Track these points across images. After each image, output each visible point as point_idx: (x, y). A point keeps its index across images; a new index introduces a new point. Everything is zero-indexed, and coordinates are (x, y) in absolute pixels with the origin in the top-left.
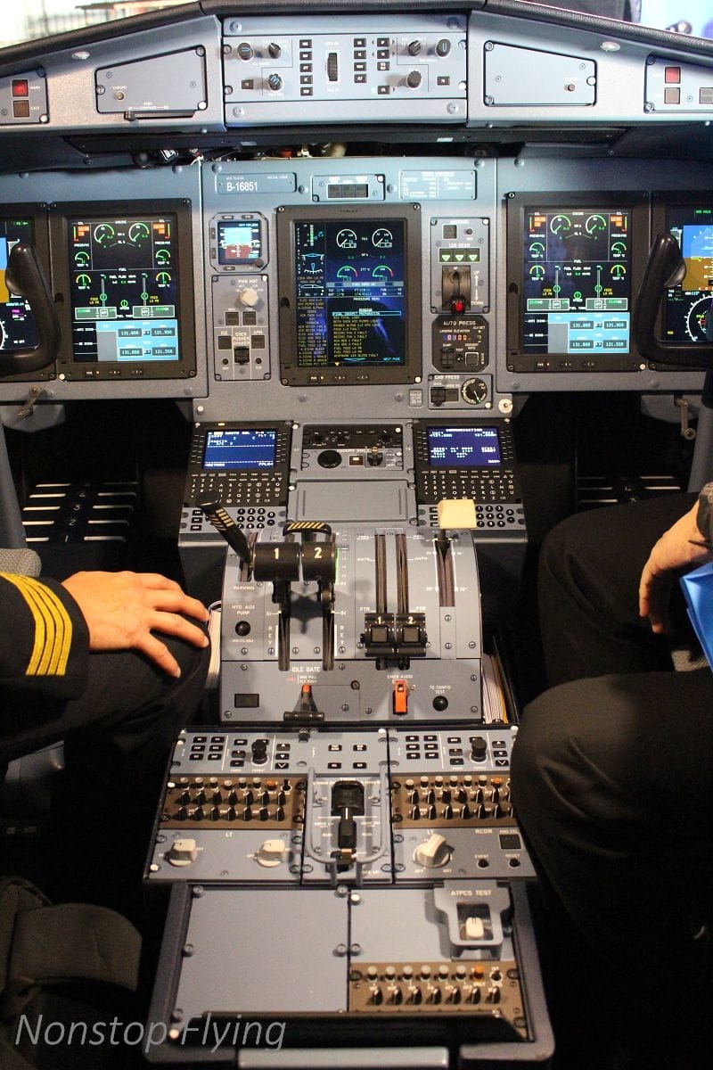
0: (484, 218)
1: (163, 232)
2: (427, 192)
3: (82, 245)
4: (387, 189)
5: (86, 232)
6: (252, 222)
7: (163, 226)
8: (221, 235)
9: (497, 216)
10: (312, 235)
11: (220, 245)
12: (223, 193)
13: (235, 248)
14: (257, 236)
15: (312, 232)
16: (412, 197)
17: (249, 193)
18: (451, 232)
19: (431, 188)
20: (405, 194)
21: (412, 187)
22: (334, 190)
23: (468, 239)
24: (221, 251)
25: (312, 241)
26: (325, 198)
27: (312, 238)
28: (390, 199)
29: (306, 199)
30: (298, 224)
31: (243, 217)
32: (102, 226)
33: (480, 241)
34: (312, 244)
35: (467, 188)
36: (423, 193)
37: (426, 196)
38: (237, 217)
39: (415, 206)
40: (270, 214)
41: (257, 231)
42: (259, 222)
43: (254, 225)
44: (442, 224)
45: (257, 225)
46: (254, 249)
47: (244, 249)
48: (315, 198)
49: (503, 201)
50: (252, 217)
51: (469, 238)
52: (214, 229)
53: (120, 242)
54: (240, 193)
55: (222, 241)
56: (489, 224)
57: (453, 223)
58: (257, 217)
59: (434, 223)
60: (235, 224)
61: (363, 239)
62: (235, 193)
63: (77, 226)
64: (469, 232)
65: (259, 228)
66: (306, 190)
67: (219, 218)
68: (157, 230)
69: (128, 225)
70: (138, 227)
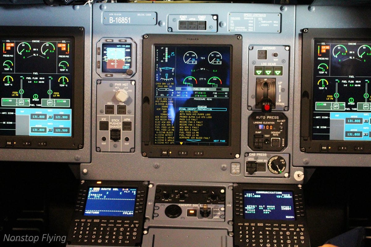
0: (286, 46)
1: (64, 49)
2: (247, 28)
3: (8, 56)
4: (219, 24)
5: (11, 47)
6: (126, 45)
7: (64, 45)
8: (105, 52)
9: (296, 45)
10: (167, 54)
11: (103, 59)
12: (107, 25)
13: (113, 61)
14: (129, 54)
15: (167, 53)
16: (236, 30)
17: (124, 25)
18: (263, 55)
19: (249, 25)
20: (232, 28)
21: (237, 24)
22: (182, 24)
23: (275, 60)
24: (104, 63)
25: (166, 58)
26: (176, 30)
27: (167, 56)
28: (221, 31)
29: (163, 30)
30: (157, 46)
31: (120, 41)
32: (23, 44)
33: (283, 61)
34: (166, 61)
35: (274, 25)
36: (244, 28)
37: (246, 30)
38: (116, 41)
39: (238, 36)
40: (138, 40)
41: (129, 50)
42: (130, 45)
43: (127, 46)
44: (256, 49)
45: (129, 46)
46: (127, 63)
47: (120, 62)
48: (170, 30)
49: (299, 34)
50: (126, 41)
51: (276, 59)
52: (99, 48)
53: (34, 55)
54: (119, 25)
55: (105, 57)
56: (289, 50)
57: (264, 48)
58: (129, 41)
59: (251, 48)
60: (114, 45)
61: (202, 58)
62: (114, 25)
63: (6, 43)
64: (275, 55)
65: (131, 48)
66: (164, 24)
67: (103, 41)
68: (61, 48)
69: (41, 44)
70: (47, 45)
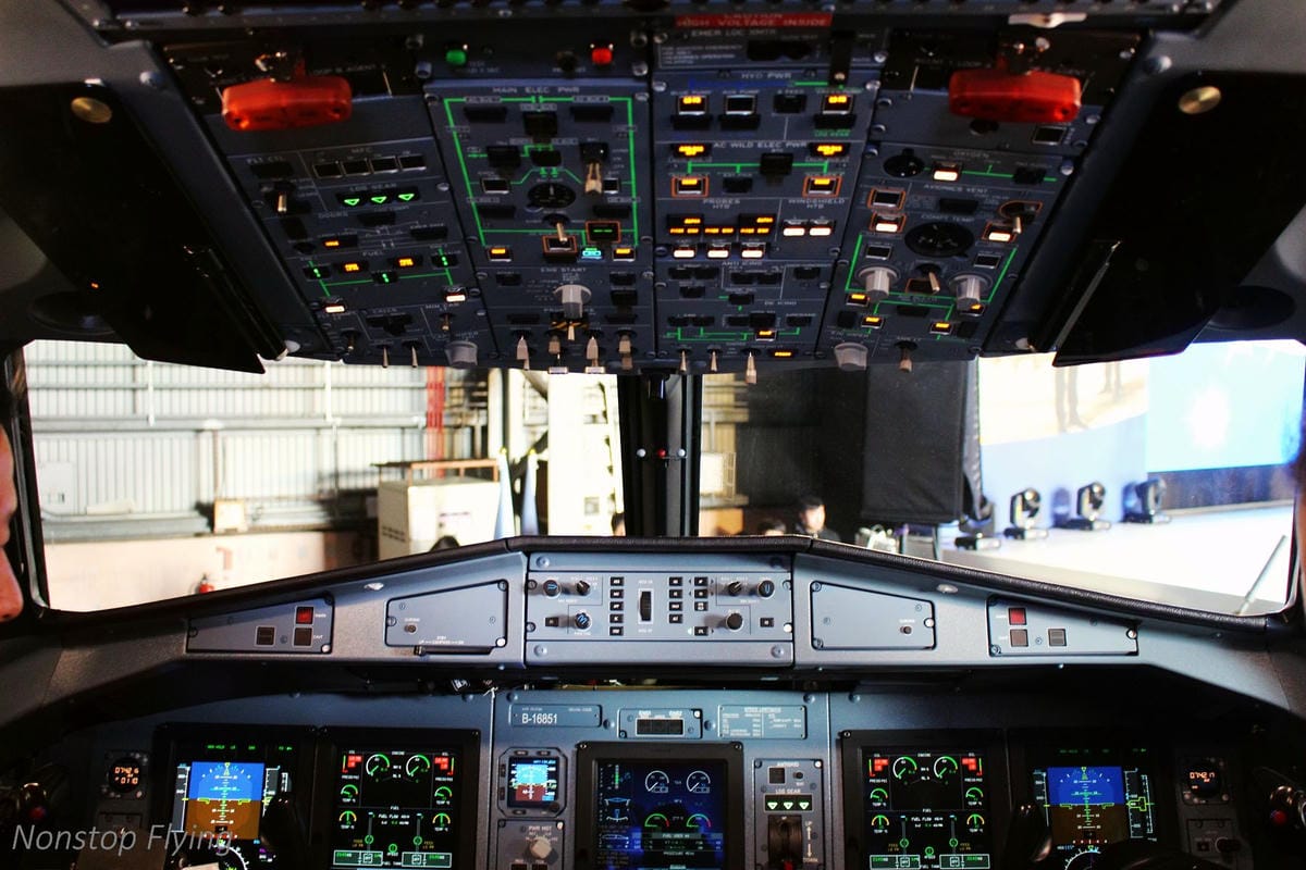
0: (815, 760)
1: (446, 766)
2: (750, 731)
3: (351, 777)
4: (705, 725)
5: (357, 763)
6: (548, 759)
7: (445, 760)
8: (513, 772)
9: (830, 757)
10: (617, 776)
11: (510, 784)
12: (517, 724)
13: (528, 788)
14: (551, 775)
15: (617, 773)
16: (732, 734)
17: (547, 726)
18: (778, 776)
19: (755, 726)
20: (725, 732)
21: (733, 724)
22: (644, 726)
23: (798, 784)
24: (512, 791)
25: (617, 783)
26: (634, 734)
27: (617, 780)
28: (708, 737)
29: (612, 734)
30: (602, 763)
31: (539, 753)
32: (377, 757)
33: (813, 786)
34: (617, 787)
35: (795, 726)
36: (745, 731)
37: (748, 735)
38: (532, 753)
39: (736, 747)
40: (569, 751)
41: (553, 769)
42: (557, 759)
43: (550, 762)
44: (767, 766)
45: (554, 762)
46: (550, 790)
47: (538, 789)
48: (623, 735)
49: (837, 740)
50: (549, 753)
51: (800, 783)
52: (504, 766)
53: (395, 776)
54: (536, 726)
55: (513, 780)
56: (822, 767)
57: (780, 765)
58: (554, 753)
59: (759, 764)
60: (528, 760)
61: (677, 783)
62: (530, 725)
63: (348, 755)
64: (799, 776)
65: (557, 765)
66: (613, 725)
67: (511, 753)
68: (439, 765)
69: (406, 758)
70: (417, 760)
